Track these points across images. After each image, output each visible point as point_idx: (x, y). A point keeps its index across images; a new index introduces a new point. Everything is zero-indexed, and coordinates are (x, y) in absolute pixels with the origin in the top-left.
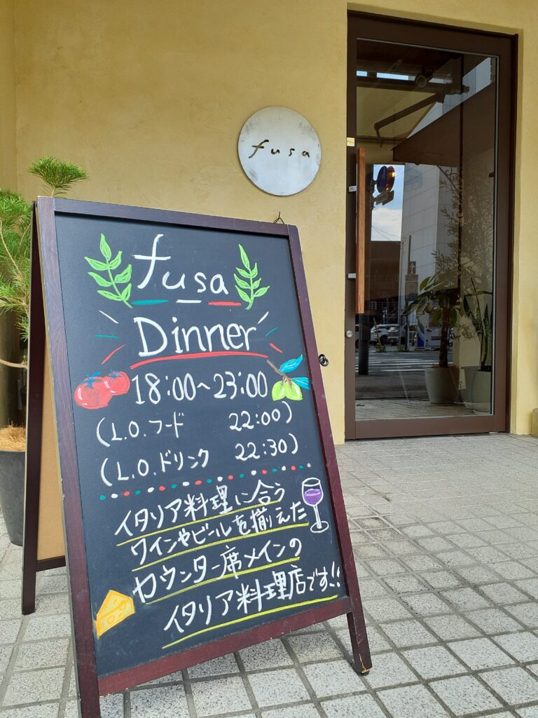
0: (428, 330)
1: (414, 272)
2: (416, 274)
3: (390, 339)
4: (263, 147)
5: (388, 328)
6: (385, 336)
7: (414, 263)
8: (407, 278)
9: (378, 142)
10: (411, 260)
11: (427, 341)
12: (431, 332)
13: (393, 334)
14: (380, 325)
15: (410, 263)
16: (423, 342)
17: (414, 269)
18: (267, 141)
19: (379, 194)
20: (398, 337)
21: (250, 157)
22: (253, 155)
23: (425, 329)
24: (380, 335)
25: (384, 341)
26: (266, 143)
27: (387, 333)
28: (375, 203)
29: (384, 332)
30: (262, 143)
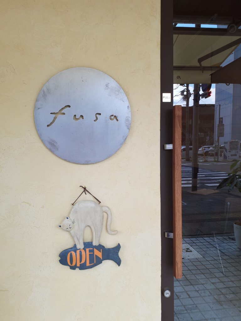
0: (229, 151)
1: (222, 122)
2: (223, 123)
3: (210, 153)
4: (64, 114)
5: (209, 148)
6: (207, 152)
7: (222, 118)
8: (219, 126)
9: (201, 70)
10: (220, 117)
11: (229, 156)
12: (231, 152)
13: (211, 150)
14: (205, 146)
15: (220, 118)
16: (227, 157)
17: (222, 121)
18: (69, 106)
19: (203, 92)
20: (214, 152)
21: (48, 126)
22: (51, 123)
23: (228, 151)
24: (205, 151)
25: (206, 154)
26: (68, 108)
27: (208, 150)
28: (201, 97)
29: (207, 150)
30: (63, 109)
